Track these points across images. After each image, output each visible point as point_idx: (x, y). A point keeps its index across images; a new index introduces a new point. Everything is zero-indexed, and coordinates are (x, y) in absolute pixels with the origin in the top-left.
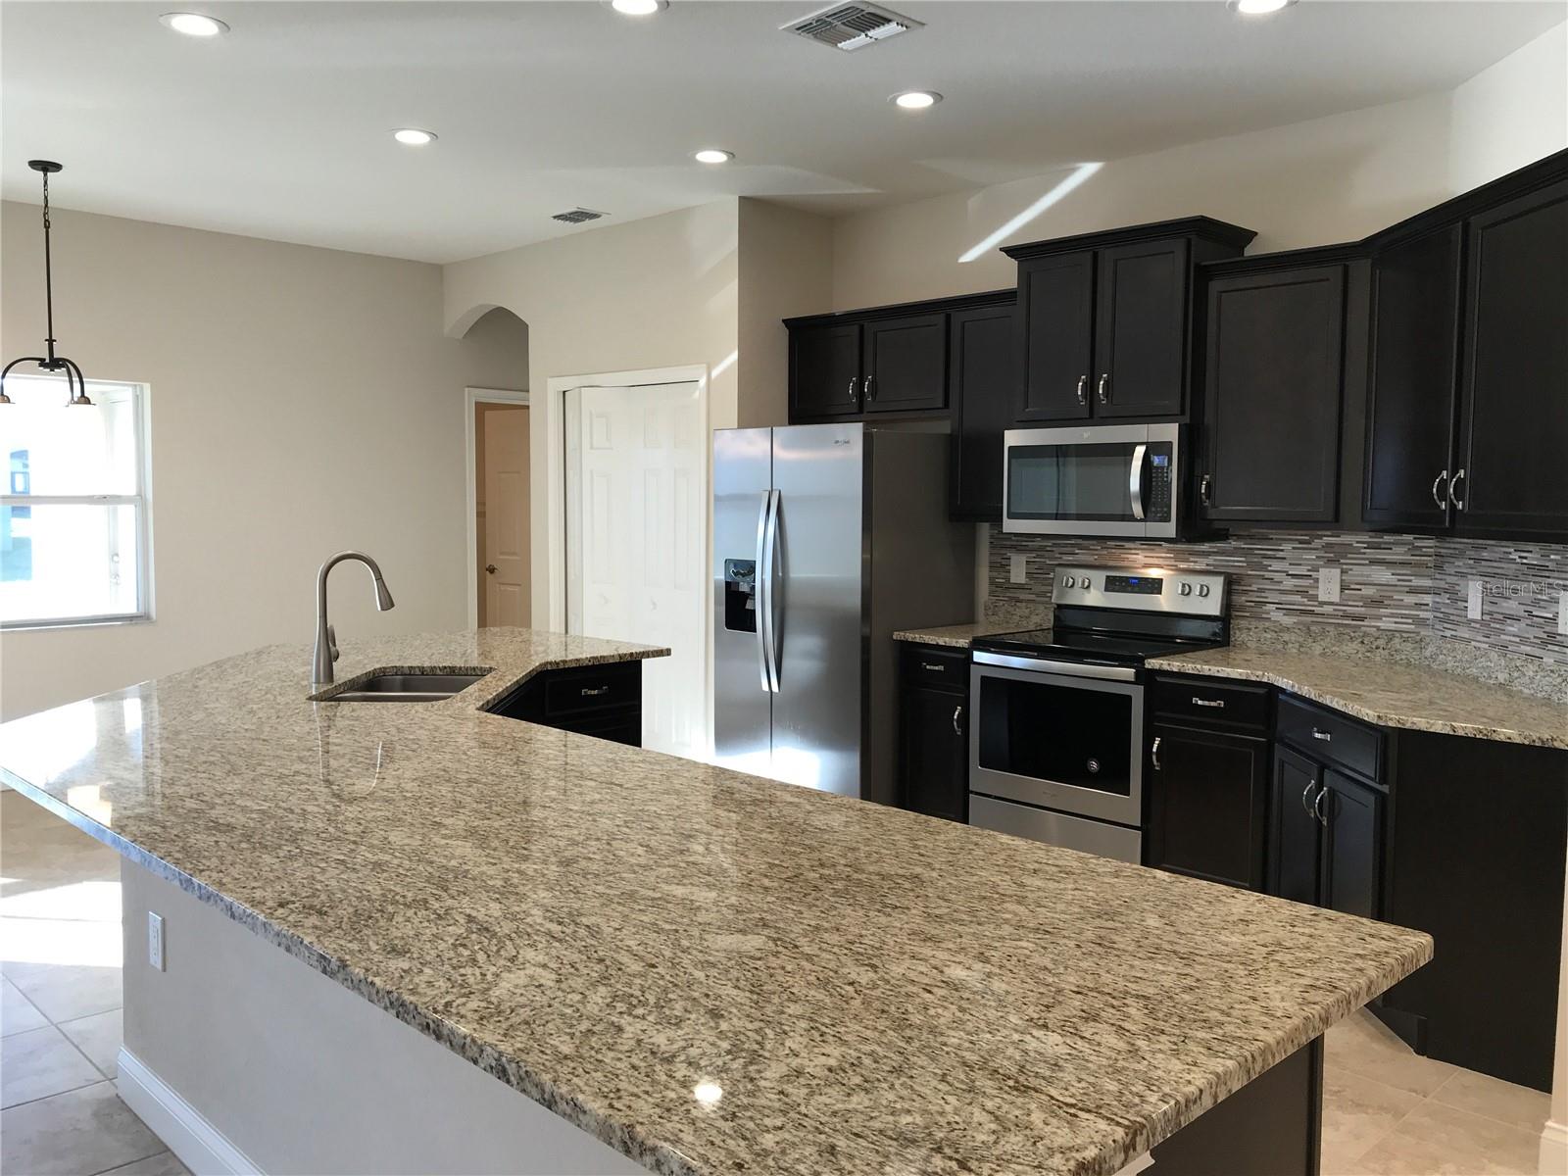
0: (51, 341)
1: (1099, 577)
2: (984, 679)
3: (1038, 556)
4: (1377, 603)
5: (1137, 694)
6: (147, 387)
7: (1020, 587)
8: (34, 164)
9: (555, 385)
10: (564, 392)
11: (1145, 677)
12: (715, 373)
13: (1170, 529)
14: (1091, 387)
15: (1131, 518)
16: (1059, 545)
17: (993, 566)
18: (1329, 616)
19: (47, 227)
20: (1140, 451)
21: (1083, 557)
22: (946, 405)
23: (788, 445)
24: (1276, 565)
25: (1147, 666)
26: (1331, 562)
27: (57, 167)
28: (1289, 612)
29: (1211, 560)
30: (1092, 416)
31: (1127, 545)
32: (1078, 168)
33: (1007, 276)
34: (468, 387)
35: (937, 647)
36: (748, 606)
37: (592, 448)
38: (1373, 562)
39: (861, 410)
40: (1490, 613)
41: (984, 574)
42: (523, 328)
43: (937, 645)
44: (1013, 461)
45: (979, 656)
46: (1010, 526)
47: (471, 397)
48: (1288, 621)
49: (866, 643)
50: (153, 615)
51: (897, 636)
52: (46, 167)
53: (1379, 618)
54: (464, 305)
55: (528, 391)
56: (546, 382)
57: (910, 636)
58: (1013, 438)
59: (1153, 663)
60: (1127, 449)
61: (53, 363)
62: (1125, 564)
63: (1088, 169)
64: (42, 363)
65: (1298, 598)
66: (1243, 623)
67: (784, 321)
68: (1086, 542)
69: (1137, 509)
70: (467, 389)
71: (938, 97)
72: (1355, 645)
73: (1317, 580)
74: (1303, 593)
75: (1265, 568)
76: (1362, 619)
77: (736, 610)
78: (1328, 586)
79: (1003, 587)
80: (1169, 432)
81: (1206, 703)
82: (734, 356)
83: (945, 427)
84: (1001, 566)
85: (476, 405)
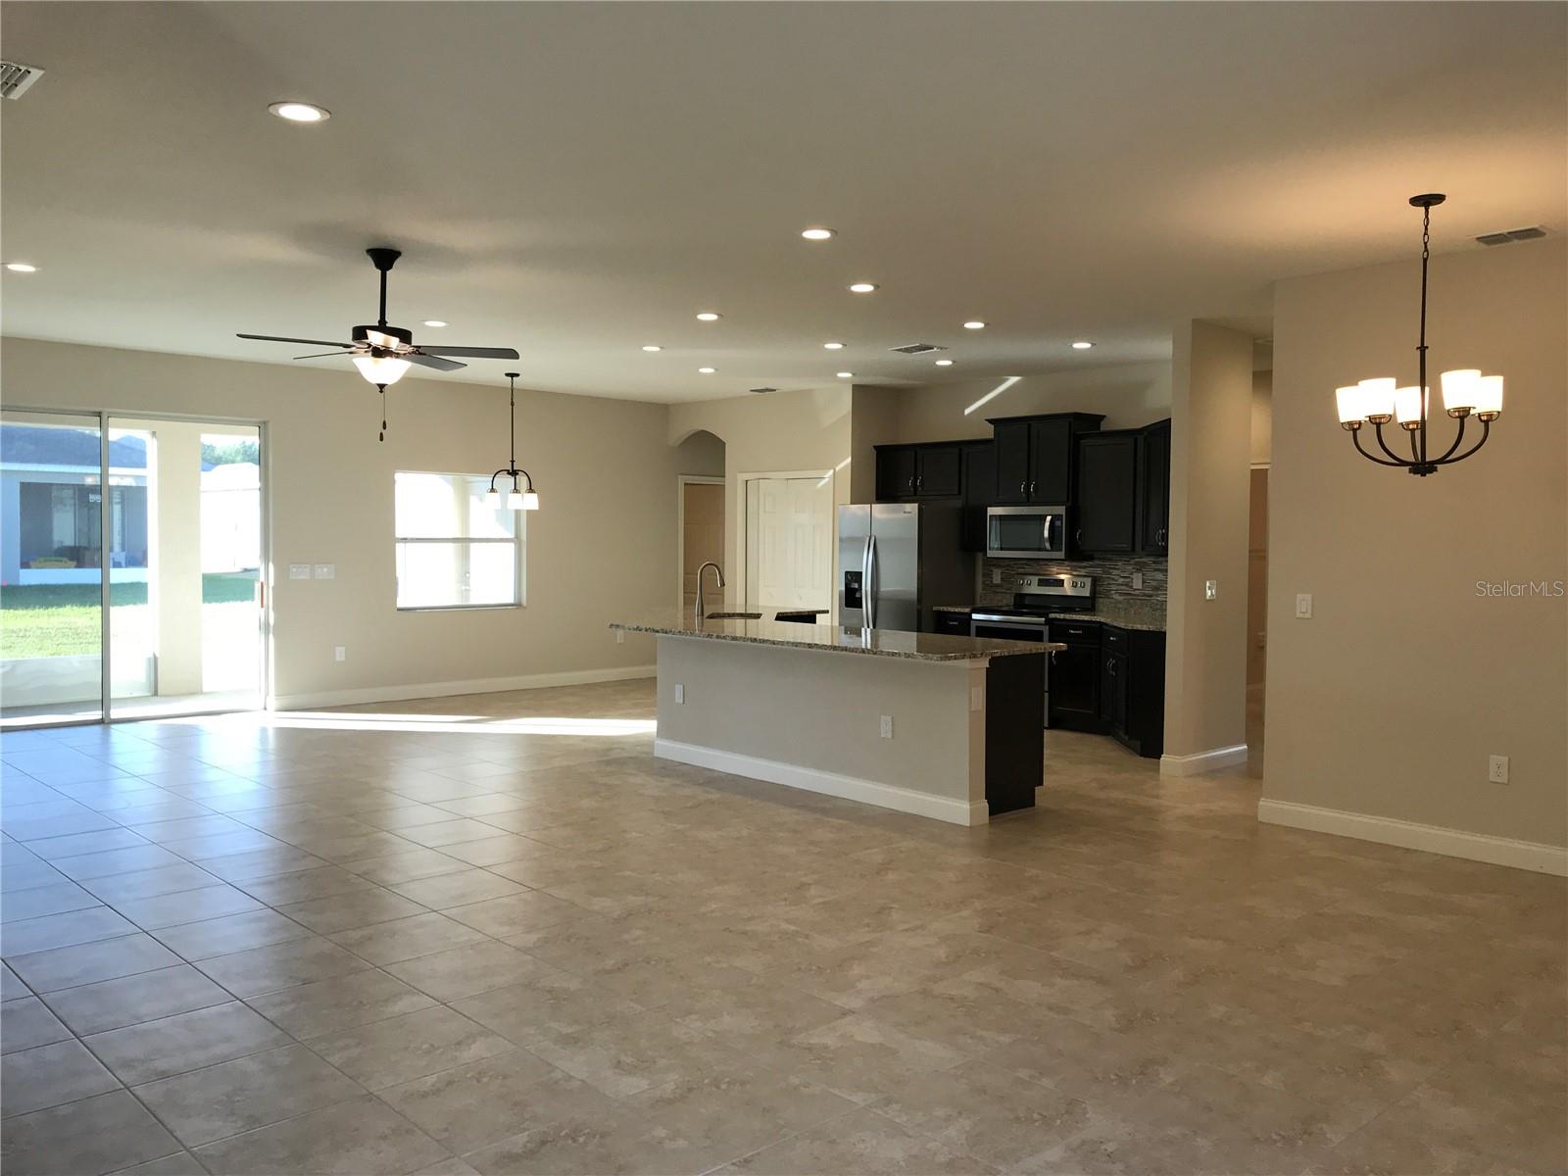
0: (513, 462)
1: (1035, 580)
2: (977, 627)
3: (1006, 570)
5: (1046, 630)
7: (997, 586)
8: (507, 375)
9: (742, 477)
10: (747, 481)
11: (1049, 622)
12: (837, 469)
13: (1061, 555)
14: (1028, 487)
15: (1046, 550)
16: (1017, 564)
17: (984, 575)
18: (1138, 595)
19: (512, 406)
20: (1049, 518)
21: (1029, 570)
22: (960, 493)
23: (880, 512)
24: (1115, 572)
25: (1050, 617)
26: (1138, 570)
27: (517, 375)
28: (1121, 594)
29: (1084, 570)
30: (1028, 502)
31: (1046, 563)
32: (1008, 380)
33: (988, 432)
34: (682, 474)
35: (955, 613)
36: (858, 595)
37: (765, 512)
38: (1156, 570)
39: (915, 494)
41: (979, 579)
42: (723, 444)
44: (992, 522)
45: (975, 616)
46: (990, 554)
47: (681, 480)
48: (1121, 598)
49: (919, 612)
50: (524, 603)
51: (934, 609)
52: (512, 375)
53: (1158, 595)
54: (684, 428)
55: (724, 477)
57: (941, 608)
58: (992, 511)
59: (1052, 616)
60: (1043, 518)
61: (514, 473)
62: (1046, 572)
63: (1013, 380)
64: (509, 473)
65: (1124, 587)
66: (1101, 600)
67: (875, 447)
68: (1030, 563)
69: (1048, 545)
70: (680, 477)
71: (955, 360)
72: (1148, 608)
73: (1132, 579)
74: (1127, 585)
75: (1110, 574)
76: (1151, 596)
77: (851, 598)
78: (1137, 582)
79: (989, 586)
80: (1061, 510)
81: (1075, 633)
82: (849, 460)
83: (958, 503)
84: (988, 575)
85: (685, 484)
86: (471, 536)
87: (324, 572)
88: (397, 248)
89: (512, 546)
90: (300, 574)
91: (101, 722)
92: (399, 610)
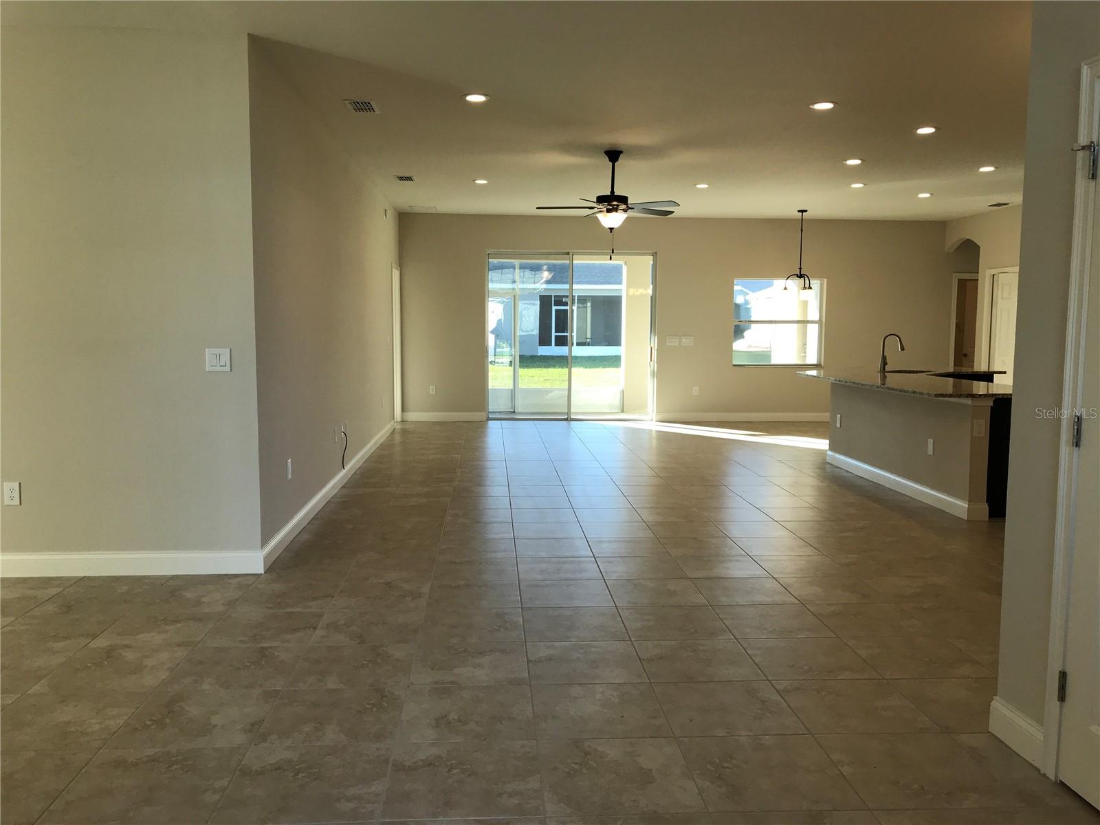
0: (800, 269)
6: (825, 280)
8: (799, 211)
9: (989, 272)
10: (993, 275)
19: (802, 231)
27: (806, 211)
34: (955, 272)
37: (1002, 298)
42: (978, 247)
47: (956, 277)
50: (822, 364)
52: (802, 211)
54: (953, 239)
55: (978, 273)
61: (800, 276)
64: (798, 277)
70: (954, 274)
85: (958, 282)
86: (808, 319)
87: (686, 341)
88: (619, 149)
89: (817, 325)
90: (673, 342)
91: (566, 420)
92: (734, 365)
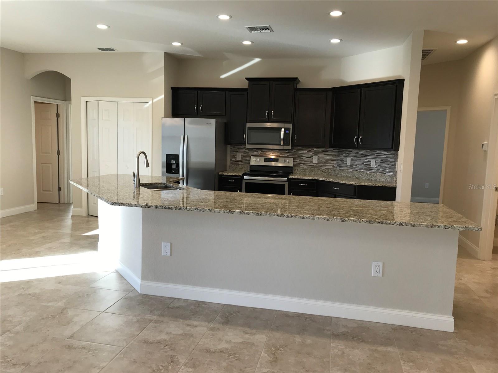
1: (263, 159)
2: (246, 183)
3: (244, 154)
4: (325, 163)
5: (287, 184)
7: (239, 161)
9: (84, 100)
10: (87, 101)
11: (289, 180)
12: (154, 101)
13: (289, 147)
14: (270, 113)
15: (280, 145)
16: (250, 151)
17: (231, 156)
18: (315, 166)
20: (283, 130)
22: (226, 115)
23: (190, 123)
24: (304, 155)
25: (289, 177)
26: (316, 155)
28: (306, 165)
29: (288, 154)
30: (271, 121)
31: (268, 151)
32: (254, 59)
33: (245, 84)
34: (32, 96)
36: (176, 167)
37: (102, 120)
38: (324, 155)
39: (198, 114)
40: (353, 164)
41: (229, 158)
42: (68, 79)
43: (233, 175)
44: (249, 130)
45: (245, 177)
46: (248, 146)
47: (33, 99)
48: (306, 167)
49: (215, 176)
51: (220, 173)
53: (326, 166)
55: (71, 101)
56: (81, 98)
57: (225, 173)
58: (250, 125)
60: (280, 129)
62: (267, 155)
63: (257, 60)
65: (308, 162)
66: (296, 168)
67: (171, 88)
68: (257, 150)
69: (282, 143)
71: (252, 42)
72: (321, 172)
73: (313, 158)
74: (309, 161)
75: (301, 156)
76: (322, 166)
78: (315, 160)
79: (234, 161)
80: (290, 126)
81: (302, 185)
82: (163, 96)
84: (233, 156)
85: (36, 102)
